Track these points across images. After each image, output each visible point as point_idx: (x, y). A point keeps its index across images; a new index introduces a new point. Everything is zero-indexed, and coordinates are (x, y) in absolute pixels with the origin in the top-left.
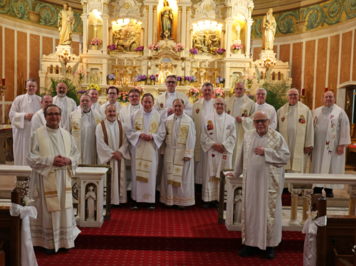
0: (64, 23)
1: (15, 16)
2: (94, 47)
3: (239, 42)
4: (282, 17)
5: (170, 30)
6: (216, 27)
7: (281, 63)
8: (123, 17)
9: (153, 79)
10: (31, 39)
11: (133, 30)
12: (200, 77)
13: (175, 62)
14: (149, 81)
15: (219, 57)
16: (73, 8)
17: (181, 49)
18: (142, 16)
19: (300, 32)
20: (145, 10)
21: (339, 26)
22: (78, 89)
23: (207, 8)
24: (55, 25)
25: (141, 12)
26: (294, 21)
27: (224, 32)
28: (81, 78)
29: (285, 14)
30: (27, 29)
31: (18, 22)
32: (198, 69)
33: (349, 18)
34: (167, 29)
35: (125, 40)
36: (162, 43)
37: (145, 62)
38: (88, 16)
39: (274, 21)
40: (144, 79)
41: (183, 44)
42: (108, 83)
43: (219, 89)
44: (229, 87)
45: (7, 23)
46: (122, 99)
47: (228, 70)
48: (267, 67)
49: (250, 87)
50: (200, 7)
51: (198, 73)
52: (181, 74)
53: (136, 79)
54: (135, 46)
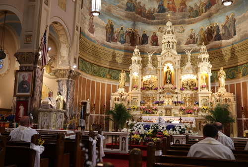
0: (122, 78)
1: (101, 77)
2: (134, 89)
3: (205, 84)
5: (170, 80)
6: (193, 77)
7: (229, 93)
8: (148, 75)
9: (162, 103)
10: (107, 86)
11: (153, 80)
12: (186, 102)
13: (173, 95)
14: (160, 104)
15: (195, 91)
16: (126, 71)
17: (175, 88)
20: (158, 71)
23: (188, 68)
24: (117, 79)
25: (156, 72)
26: (236, 72)
27: (197, 79)
28: (128, 103)
29: (231, 69)
30: (106, 82)
31: (102, 79)
32: (184, 98)
34: (169, 79)
35: (149, 85)
36: (166, 86)
37: (158, 95)
38: (132, 75)
39: (224, 73)
40: (158, 103)
41: (176, 86)
42: (141, 105)
43: (195, 108)
44: (201, 106)
45: (97, 80)
46: (146, 112)
47: (200, 98)
48: (220, 96)
49: (211, 106)
50: (185, 68)
51: (185, 100)
52: (176, 100)
53: (154, 103)
54: (154, 88)
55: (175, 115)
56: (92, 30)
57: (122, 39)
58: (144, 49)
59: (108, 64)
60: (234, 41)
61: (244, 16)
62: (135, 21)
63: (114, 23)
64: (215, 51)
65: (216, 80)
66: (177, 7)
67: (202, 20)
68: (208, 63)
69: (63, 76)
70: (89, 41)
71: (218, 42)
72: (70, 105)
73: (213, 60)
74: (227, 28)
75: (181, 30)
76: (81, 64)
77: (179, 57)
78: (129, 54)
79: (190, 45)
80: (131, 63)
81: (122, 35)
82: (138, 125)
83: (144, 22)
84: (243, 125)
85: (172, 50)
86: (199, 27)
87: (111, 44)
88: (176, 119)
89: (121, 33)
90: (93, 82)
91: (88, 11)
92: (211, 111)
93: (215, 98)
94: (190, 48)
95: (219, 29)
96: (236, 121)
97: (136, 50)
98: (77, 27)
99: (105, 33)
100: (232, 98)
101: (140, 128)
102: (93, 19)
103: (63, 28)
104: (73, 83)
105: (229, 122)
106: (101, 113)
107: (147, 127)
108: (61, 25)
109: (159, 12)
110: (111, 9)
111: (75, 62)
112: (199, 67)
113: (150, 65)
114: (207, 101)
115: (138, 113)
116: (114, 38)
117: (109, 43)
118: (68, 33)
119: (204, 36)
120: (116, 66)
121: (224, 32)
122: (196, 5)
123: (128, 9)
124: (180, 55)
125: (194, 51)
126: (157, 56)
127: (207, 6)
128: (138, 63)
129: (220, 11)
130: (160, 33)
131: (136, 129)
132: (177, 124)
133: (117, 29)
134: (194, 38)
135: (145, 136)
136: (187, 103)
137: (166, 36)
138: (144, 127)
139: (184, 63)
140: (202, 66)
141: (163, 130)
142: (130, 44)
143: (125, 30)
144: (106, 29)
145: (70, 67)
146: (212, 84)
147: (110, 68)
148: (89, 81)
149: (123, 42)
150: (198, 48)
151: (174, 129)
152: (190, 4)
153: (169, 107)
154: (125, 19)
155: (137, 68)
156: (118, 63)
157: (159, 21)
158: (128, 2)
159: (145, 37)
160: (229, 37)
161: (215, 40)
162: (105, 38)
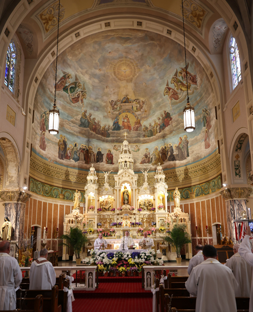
0: (76, 199)
1: (53, 197)
2: (90, 210)
3: (162, 204)
5: (128, 200)
6: (150, 197)
7: (184, 214)
8: (105, 195)
9: (120, 224)
10: (60, 207)
11: (110, 201)
12: (144, 222)
13: (131, 216)
14: (118, 226)
15: (152, 212)
17: (133, 209)
18: (114, 194)
19: (193, 198)
20: (115, 191)
21: (209, 196)
22: (83, 231)
23: (145, 189)
24: (71, 199)
25: (113, 192)
26: (189, 192)
27: (154, 200)
28: (84, 225)
29: (185, 189)
30: (58, 202)
31: (54, 200)
32: (142, 219)
33: (213, 192)
34: (126, 200)
35: (106, 205)
36: (124, 206)
37: (116, 216)
38: (88, 195)
39: (179, 193)
40: (115, 225)
41: (134, 207)
42: (98, 227)
43: (153, 228)
44: (158, 227)
45: (49, 201)
47: (157, 218)
48: (176, 216)
49: (169, 227)
50: (142, 189)
51: (142, 221)
52: (134, 221)
53: (112, 225)
54: (111, 208)
55: (134, 237)
56: (43, 147)
57: (76, 157)
58: (99, 167)
59: (61, 183)
60: (187, 162)
61: (196, 139)
63: (68, 139)
64: (169, 171)
65: (170, 200)
66: (132, 126)
67: (156, 140)
68: (164, 183)
69: (11, 198)
70: (40, 158)
71: (172, 162)
72: (19, 232)
73: (167, 180)
74: (181, 149)
75: (137, 149)
76: (31, 184)
77: (136, 177)
78: (84, 172)
79: (145, 164)
80: (86, 182)
81: (76, 152)
82: (101, 254)
83: (99, 139)
85: (129, 170)
86: (153, 146)
87: (65, 161)
89: (75, 150)
90: (45, 204)
91: (39, 125)
92: (169, 232)
93: (172, 218)
94: (145, 167)
95: (173, 150)
98: (28, 143)
99: (58, 149)
100: (187, 218)
101: (103, 258)
102: (44, 134)
103: (12, 144)
104: (23, 206)
107: (111, 256)
108: (10, 141)
109: (114, 129)
110: (64, 124)
111: (25, 183)
112: (155, 187)
113: (106, 185)
114: (164, 222)
115: (95, 235)
116: (67, 155)
117: (61, 161)
118: (17, 150)
119: (159, 156)
120: (70, 185)
121: (177, 153)
122: (150, 125)
123: (82, 124)
124: (137, 175)
126: (114, 175)
127: (161, 127)
128: (94, 183)
129: (174, 132)
130: (115, 151)
131: (99, 258)
132: (141, 251)
133: (70, 145)
134: (149, 158)
135: (110, 266)
136: (145, 224)
137: (123, 155)
138: (107, 255)
139: (139, 182)
140: (159, 187)
141: (127, 258)
142: (84, 162)
143: (79, 147)
144: (59, 146)
145: (20, 188)
146: (169, 203)
147: (63, 188)
148: (40, 203)
149: (77, 160)
150: (153, 167)
151: (139, 257)
152: (145, 123)
153: (127, 228)
154: (79, 135)
155: (93, 188)
156: (71, 182)
157: (114, 138)
158: (82, 118)
159: (100, 155)
160: (183, 158)
161: (169, 160)
162: (58, 155)
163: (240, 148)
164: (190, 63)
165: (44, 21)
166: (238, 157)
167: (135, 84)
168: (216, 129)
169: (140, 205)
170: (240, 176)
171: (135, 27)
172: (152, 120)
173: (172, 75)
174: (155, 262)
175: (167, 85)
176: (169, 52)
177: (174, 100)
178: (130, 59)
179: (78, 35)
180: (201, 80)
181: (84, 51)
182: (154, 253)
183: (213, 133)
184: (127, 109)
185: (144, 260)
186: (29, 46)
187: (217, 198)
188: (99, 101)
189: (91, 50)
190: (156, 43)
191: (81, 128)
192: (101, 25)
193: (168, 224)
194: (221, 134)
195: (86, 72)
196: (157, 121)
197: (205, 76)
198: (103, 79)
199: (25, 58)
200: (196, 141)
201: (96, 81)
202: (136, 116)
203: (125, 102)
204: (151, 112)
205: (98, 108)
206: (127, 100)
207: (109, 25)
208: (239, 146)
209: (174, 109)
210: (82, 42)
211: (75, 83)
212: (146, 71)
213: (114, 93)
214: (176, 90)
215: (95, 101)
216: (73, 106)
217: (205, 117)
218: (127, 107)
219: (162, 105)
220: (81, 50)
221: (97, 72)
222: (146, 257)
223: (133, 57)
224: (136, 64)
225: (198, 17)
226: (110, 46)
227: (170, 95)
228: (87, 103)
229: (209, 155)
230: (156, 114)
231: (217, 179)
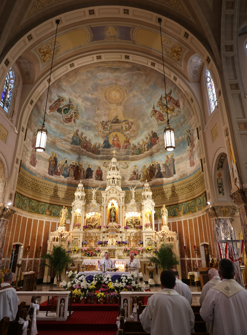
0: (63, 215)
1: (39, 213)
2: (76, 227)
3: (149, 222)
4: (171, 208)
5: (115, 217)
6: (137, 215)
7: (172, 232)
8: (92, 212)
9: (106, 243)
10: (46, 224)
11: (96, 217)
12: (131, 241)
13: (117, 234)
14: (103, 245)
15: (139, 230)
17: (120, 227)
18: (101, 211)
19: (180, 216)
20: (102, 208)
21: (196, 214)
22: (67, 250)
23: (132, 206)
24: (58, 215)
25: (100, 209)
26: (177, 210)
27: (141, 217)
28: (69, 244)
29: (172, 206)
30: (44, 219)
31: (40, 216)
32: (129, 237)
33: (199, 210)
34: (113, 217)
35: (92, 223)
36: (110, 224)
37: (102, 234)
38: (74, 212)
39: (166, 210)
40: (101, 243)
41: (121, 225)
42: (83, 246)
43: (140, 248)
44: (145, 246)
45: (35, 217)
46: (88, 255)
47: (144, 237)
48: (163, 235)
49: (156, 246)
50: (129, 205)
51: (129, 239)
52: (120, 240)
53: (97, 243)
54: (97, 226)
55: (120, 257)
56: (33, 163)
57: (66, 173)
58: (88, 183)
59: (48, 199)
60: (174, 180)
62: (80, 155)
63: (59, 156)
64: (157, 188)
65: (158, 217)
66: (122, 144)
67: (144, 157)
68: (151, 200)
70: (29, 174)
71: (159, 180)
73: (155, 197)
74: (168, 167)
75: (125, 166)
76: (17, 201)
77: (123, 194)
78: (72, 188)
79: (133, 181)
80: (74, 198)
81: (66, 169)
82: (79, 276)
83: (89, 156)
84: (186, 265)
85: (117, 186)
86: (142, 164)
87: (54, 177)
88: (120, 262)
89: (65, 166)
90: (30, 220)
91: (31, 143)
92: (156, 252)
93: (159, 237)
94: (133, 184)
95: (160, 168)
96: (180, 263)
97: (80, 185)
98: (17, 160)
99: (48, 166)
100: (175, 237)
101: (82, 281)
102: (35, 151)
104: (5, 222)
105: (174, 264)
106: (36, 257)
107: (90, 279)
109: (104, 147)
110: (56, 142)
111: (10, 198)
112: (142, 204)
113: (94, 202)
114: (151, 241)
115: (79, 255)
116: (57, 171)
117: (51, 176)
118: (6, 166)
119: (147, 173)
120: (57, 201)
121: (164, 171)
122: (139, 144)
123: (74, 142)
124: (124, 192)
125: (138, 187)
126: (102, 192)
128: (82, 199)
129: (161, 150)
130: (105, 168)
131: (77, 282)
132: (122, 273)
133: (60, 162)
134: (137, 175)
135: (88, 291)
136: (132, 243)
137: (111, 172)
138: (86, 278)
139: (128, 199)
140: (146, 204)
141: (107, 282)
142: (74, 178)
143: (69, 163)
144: (50, 162)
145: (4, 204)
146: (156, 221)
147: (50, 204)
148: (25, 219)
149: (66, 176)
150: (141, 184)
151: (120, 280)
152: (134, 142)
153: (113, 247)
154: (70, 152)
155: (80, 204)
156: (59, 198)
157: (104, 156)
158: (74, 136)
159: (89, 171)
160: (169, 175)
161: (157, 177)
162: (47, 171)
163: (222, 167)
164: (173, 90)
165: (42, 54)
166: (220, 175)
167: (124, 107)
168: (199, 148)
169: (127, 223)
170: (223, 194)
171: (124, 59)
172: (140, 139)
173: (158, 99)
174: (137, 287)
175: (154, 108)
176: (154, 80)
177: (160, 122)
178: (120, 85)
179: (72, 65)
180: (183, 104)
181: (78, 79)
182: (136, 276)
183: (196, 152)
184: (117, 129)
185: (124, 284)
186: (28, 74)
187: (203, 216)
188: (90, 121)
189: (84, 78)
190: (142, 73)
191: (73, 145)
192: (93, 57)
193: (156, 243)
194: (203, 153)
195: (79, 96)
196: (145, 140)
197: (186, 101)
198: (95, 102)
199: (23, 84)
200: (182, 159)
201: (89, 103)
202: (125, 136)
203: (115, 123)
204: (139, 132)
205: (89, 127)
206: (117, 121)
207: (100, 58)
208: (220, 164)
209: (160, 130)
210: (76, 71)
211: (69, 106)
212: (134, 96)
213: (105, 115)
214: (161, 112)
215: (87, 121)
216: (66, 126)
217: (188, 137)
218: (117, 127)
219: (149, 125)
220: (75, 77)
221: (90, 96)
222: (127, 281)
223: (122, 84)
224: (125, 90)
225: (177, 53)
226: (100, 75)
227: (157, 117)
228: (79, 123)
229: (194, 173)
230: (144, 134)
231: (202, 196)
